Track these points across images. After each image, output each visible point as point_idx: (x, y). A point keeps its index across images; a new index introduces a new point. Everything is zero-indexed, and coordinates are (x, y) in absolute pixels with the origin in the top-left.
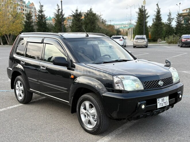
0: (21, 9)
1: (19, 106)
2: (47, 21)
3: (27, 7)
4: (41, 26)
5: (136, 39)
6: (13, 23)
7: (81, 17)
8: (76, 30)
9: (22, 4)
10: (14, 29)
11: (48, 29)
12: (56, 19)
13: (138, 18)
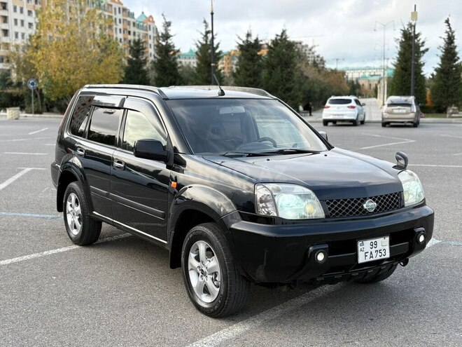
0: (125, 29)
1: (70, 251)
2: (178, 60)
3: (138, 26)
4: (165, 71)
5: (389, 105)
6: (99, 64)
7: (259, 51)
8: (245, 83)
9: (125, 18)
10: (102, 78)
11: (181, 79)
12: (199, 53)
13: (400, 54)
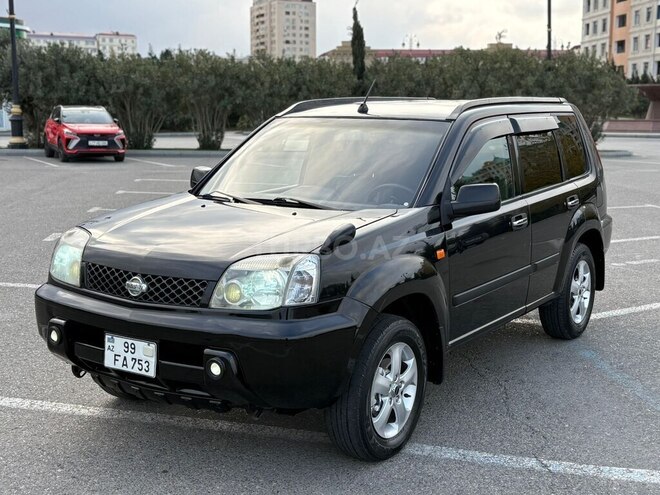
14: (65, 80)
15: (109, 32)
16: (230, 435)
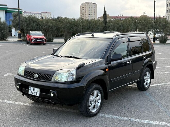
14: (32, 24)
15: (44, 12)
16: (58, 110)
